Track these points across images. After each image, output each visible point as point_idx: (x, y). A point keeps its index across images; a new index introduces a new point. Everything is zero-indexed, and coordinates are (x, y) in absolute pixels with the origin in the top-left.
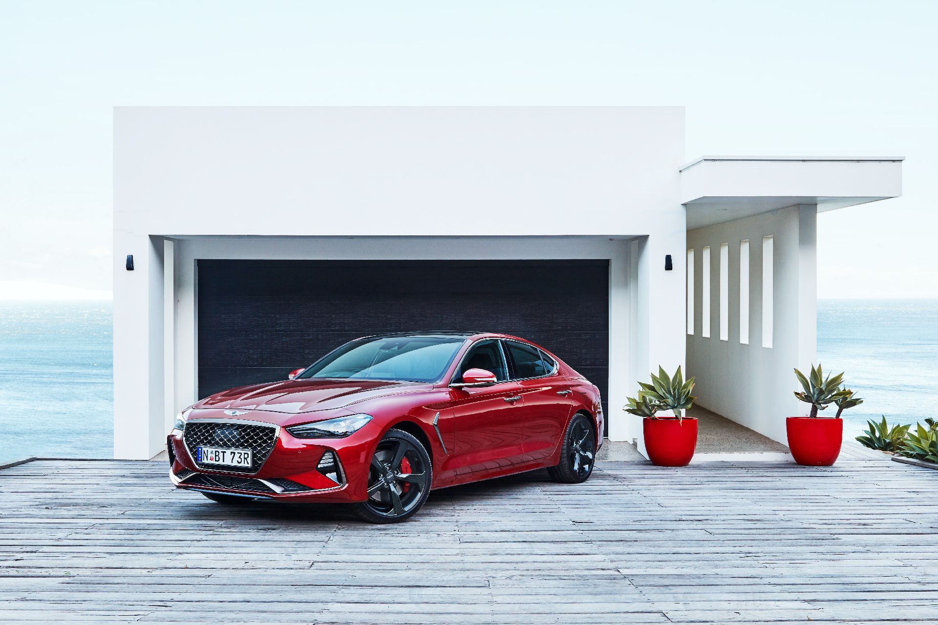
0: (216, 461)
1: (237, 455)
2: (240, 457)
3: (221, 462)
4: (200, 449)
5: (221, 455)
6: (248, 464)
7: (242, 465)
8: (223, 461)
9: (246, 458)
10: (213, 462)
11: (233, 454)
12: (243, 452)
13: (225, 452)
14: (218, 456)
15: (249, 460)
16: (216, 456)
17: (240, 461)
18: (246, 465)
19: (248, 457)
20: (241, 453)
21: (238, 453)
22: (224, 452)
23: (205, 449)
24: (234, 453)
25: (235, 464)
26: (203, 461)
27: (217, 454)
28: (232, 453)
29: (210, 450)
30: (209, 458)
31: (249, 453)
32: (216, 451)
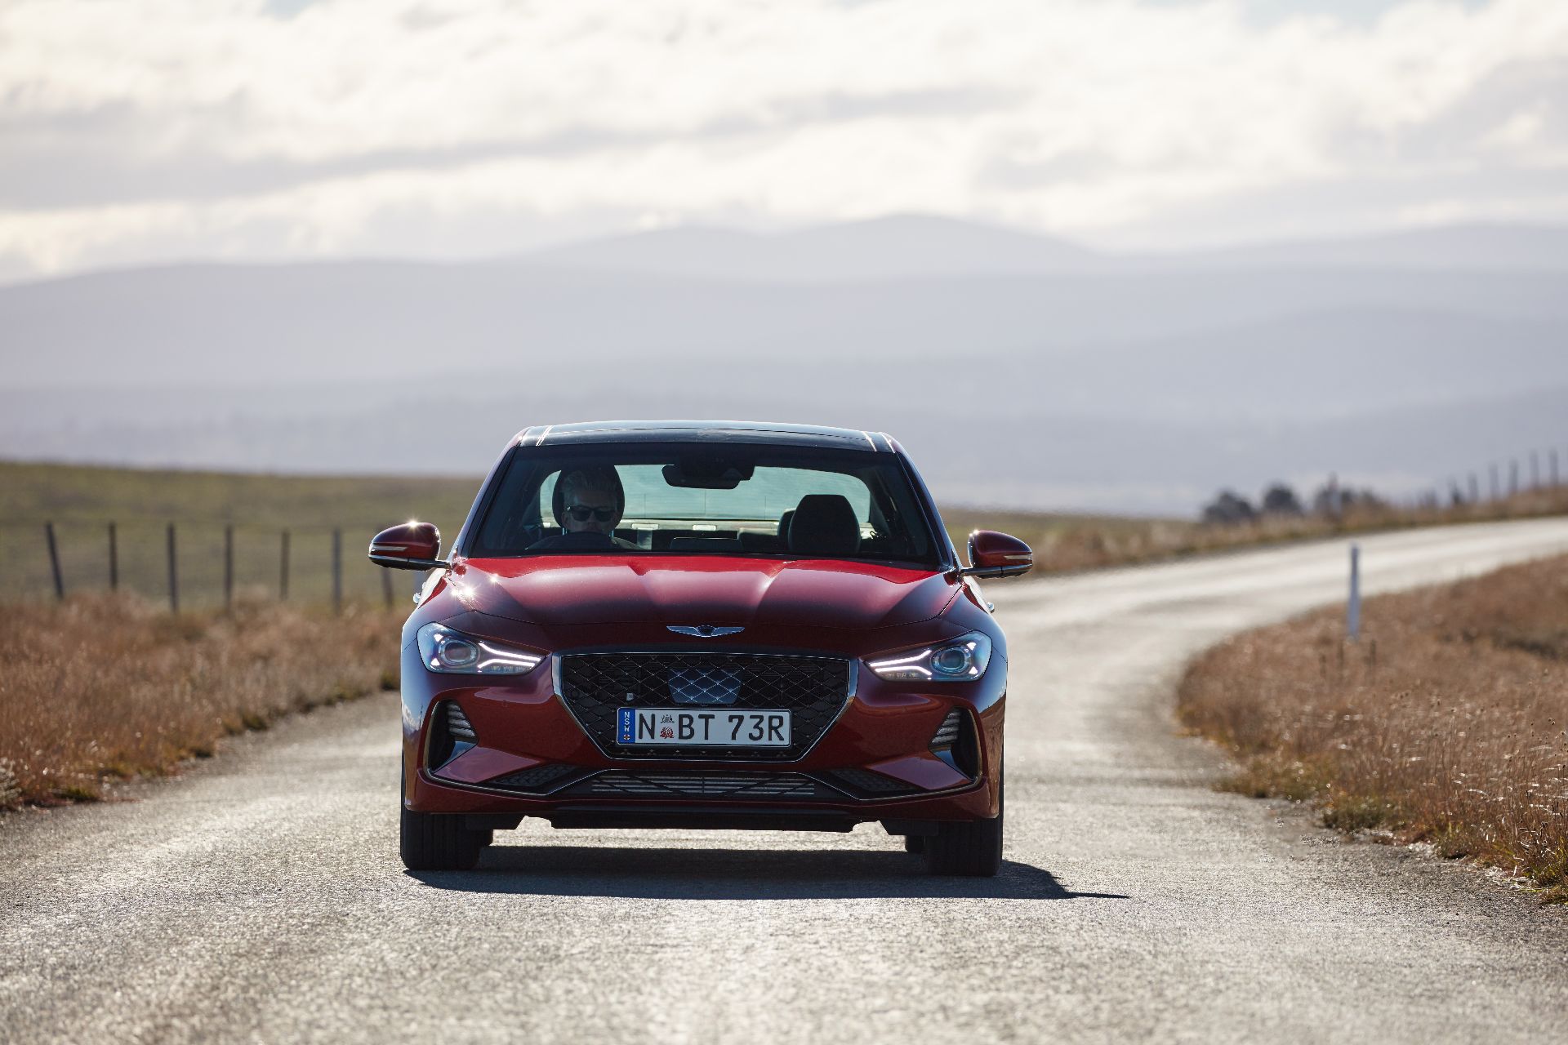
0: (681, 737)
1: (748, 725)
2: (756, 726)
3: (698, 739)
4: (627, 714)
5: (698, 725)
6: (781, 739)
7: (764, 741)
8: (706, 738)
9: (776, 729)
10: (675, 740)
11: (736, 721)
12: (766, 714)
13: (713, 717)
14: (689, 726)
15: (785, 729)
16: (681, 726)
17: (756, 733)
18: (775, 741)
19: (781, 724)
20: (761, 718)
21: (752, 717)
22: (707, 718)
23: (647, 714)
24: (741, 718)
25: (743, 740)
26: (637, 740)
27: (686, 721)
28: (731, 718)
29: (660, 714)
30: (658, 732)
31: (786, 716)
32: (681, 717)
